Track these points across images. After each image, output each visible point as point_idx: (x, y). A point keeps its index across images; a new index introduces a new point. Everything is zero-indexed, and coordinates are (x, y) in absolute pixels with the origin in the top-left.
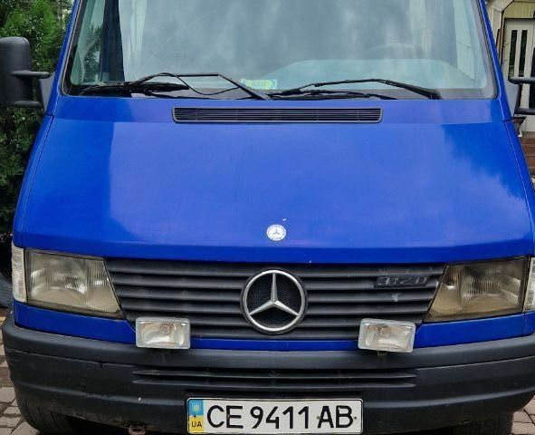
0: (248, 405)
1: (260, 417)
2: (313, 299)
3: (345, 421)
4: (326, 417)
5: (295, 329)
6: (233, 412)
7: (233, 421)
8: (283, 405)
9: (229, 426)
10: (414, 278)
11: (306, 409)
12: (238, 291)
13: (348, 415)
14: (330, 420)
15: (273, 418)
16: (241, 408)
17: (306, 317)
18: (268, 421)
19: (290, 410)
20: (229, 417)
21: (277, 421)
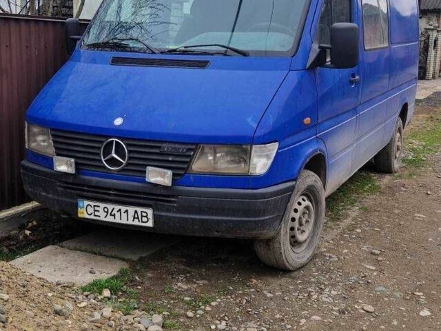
0: (102, 205)
1: (107, 212)
2: (132, 155)
3: (144, 219)
4: (136, 216)
5: (123, 170)
6: (96, 208)
7: (96, 213)
8: (117, 207)
9: (95, 215)
10: (179, 149)
11: (127, 211)
12: (99, 148)
13: (146, 216)
14: (138, 218)
15: (113, 214)
16: (99, 206)
17: (128, 164)
18: (111, 215)
19: (120, 210)
20: (95, 211)
21: (114, 215)
